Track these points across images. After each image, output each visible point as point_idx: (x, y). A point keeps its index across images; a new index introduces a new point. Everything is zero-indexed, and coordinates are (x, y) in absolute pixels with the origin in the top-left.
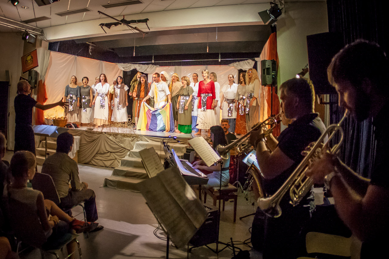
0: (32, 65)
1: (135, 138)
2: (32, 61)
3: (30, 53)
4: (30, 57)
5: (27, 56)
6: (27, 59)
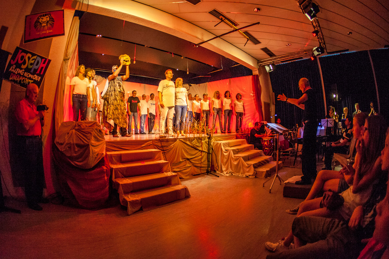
0: (51, 31)
2: (50, 24)
3: (49, 13)
4: (48, 19)
5: (41, 16)
6: (40, 20)
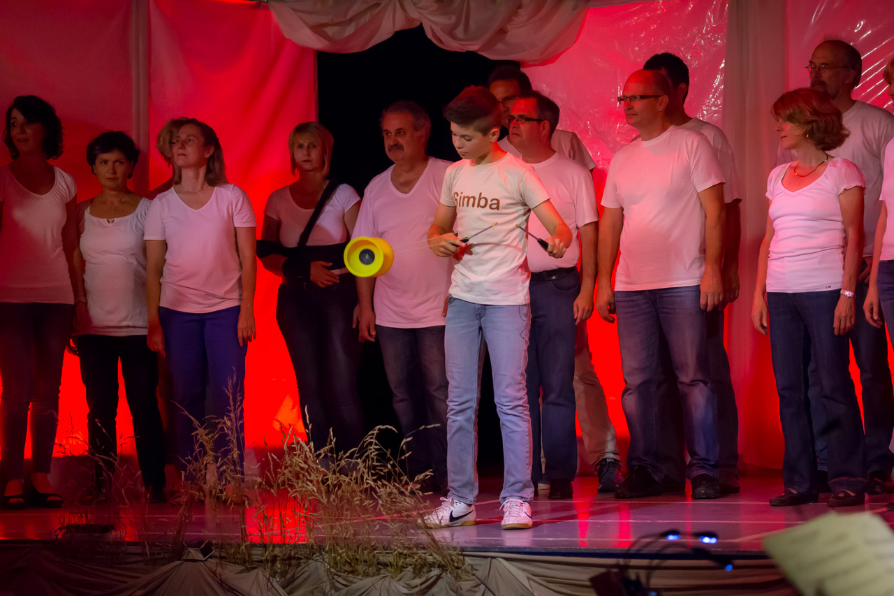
1: (435, 572)
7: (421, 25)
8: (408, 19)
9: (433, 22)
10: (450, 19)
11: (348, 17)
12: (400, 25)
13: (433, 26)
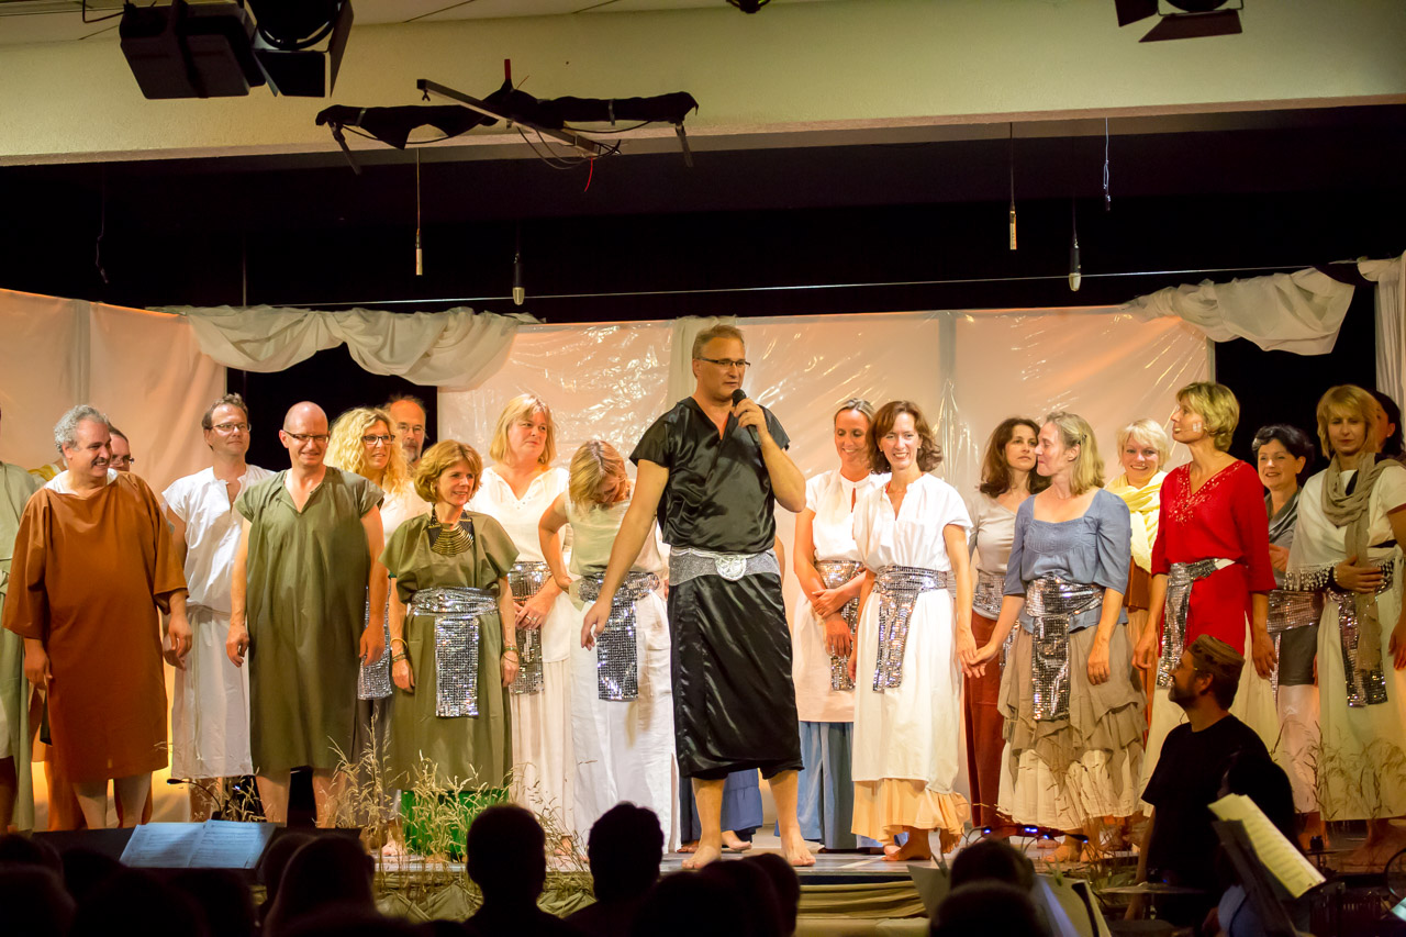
7: (344, 345)
8: (332, 339)
9: (358, 342)
10: (377, 340)
11: (270, 334)
12: (324, 345)
13: (359, 346)
